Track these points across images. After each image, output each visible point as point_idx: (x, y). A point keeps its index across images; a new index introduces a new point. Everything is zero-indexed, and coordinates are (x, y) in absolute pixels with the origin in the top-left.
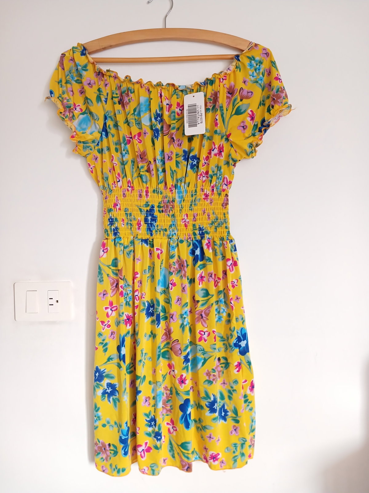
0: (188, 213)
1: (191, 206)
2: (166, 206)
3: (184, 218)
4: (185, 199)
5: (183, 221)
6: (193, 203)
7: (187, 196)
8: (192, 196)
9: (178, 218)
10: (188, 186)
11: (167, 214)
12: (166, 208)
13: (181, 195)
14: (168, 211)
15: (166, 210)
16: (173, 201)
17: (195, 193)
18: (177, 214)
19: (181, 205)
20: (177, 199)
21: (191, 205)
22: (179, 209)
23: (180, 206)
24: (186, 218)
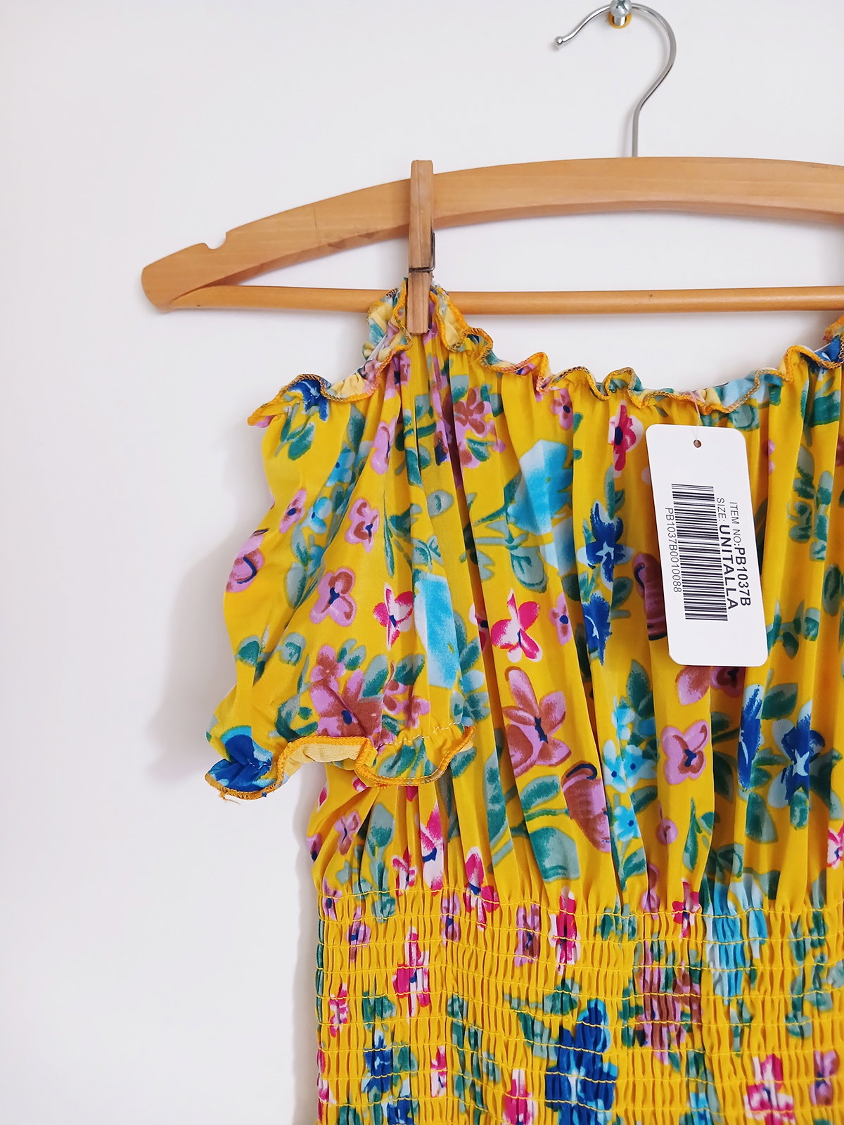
0: (783, 1054)
1: (795, 1007)
2: (655, 1003)
3: (758, 1080)
4: (759, 967)
5: (756, 1098)
6: (810, 995)
7: (766, 948)
8: (800, 950)
9: (729, 1082)
10: (773, 894)
11: (666, 1051)
12: (657, 1017)
13: (733, 944)
14: (674, 1034)
15: (658, 1030)
16: (694, 976)
17: (815, 937)
18: (721, 1055)
19: (741, 1005)
20: (716, 969)
21: (797, 1006)
22: (724, 1026)
23: (734, 1010)
24: (769, 1080)
